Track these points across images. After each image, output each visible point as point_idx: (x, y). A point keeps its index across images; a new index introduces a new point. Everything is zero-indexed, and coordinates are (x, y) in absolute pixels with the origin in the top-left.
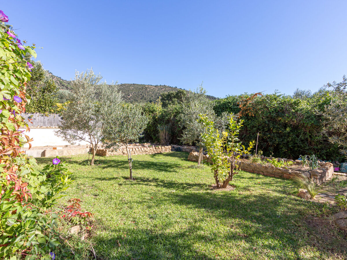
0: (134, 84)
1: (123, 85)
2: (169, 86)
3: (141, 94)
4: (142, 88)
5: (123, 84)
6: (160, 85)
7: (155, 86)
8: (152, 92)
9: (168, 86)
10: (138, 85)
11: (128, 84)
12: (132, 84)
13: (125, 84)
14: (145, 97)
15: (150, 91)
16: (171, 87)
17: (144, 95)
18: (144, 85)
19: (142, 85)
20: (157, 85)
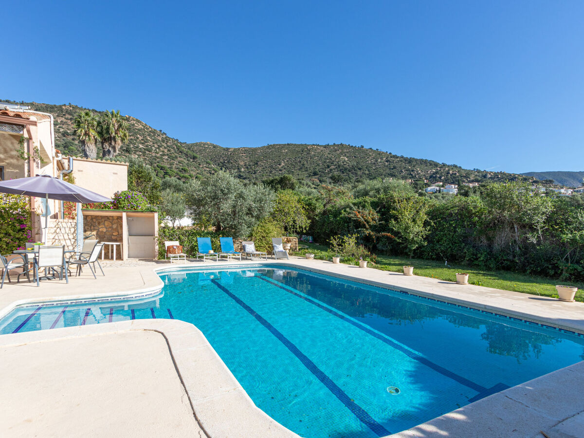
0: (288, 144)
1: (271, 147)
2: (349, 145)
3: (300, 162)
4: (302, 151)
5: (271, 145)
6: (334, 144)
7: (325, 147)
8: (318, 157)
9: (347, 145)
10: (295, 145)
11: (280, 145)
12: (285, 145)
13: (274, 145)
14: (306, 166)
15: (314, 155)
16: (352, 146)
17: (305, 163)
18: (306, 144)
19: (302, 145)
20: (328, 145)
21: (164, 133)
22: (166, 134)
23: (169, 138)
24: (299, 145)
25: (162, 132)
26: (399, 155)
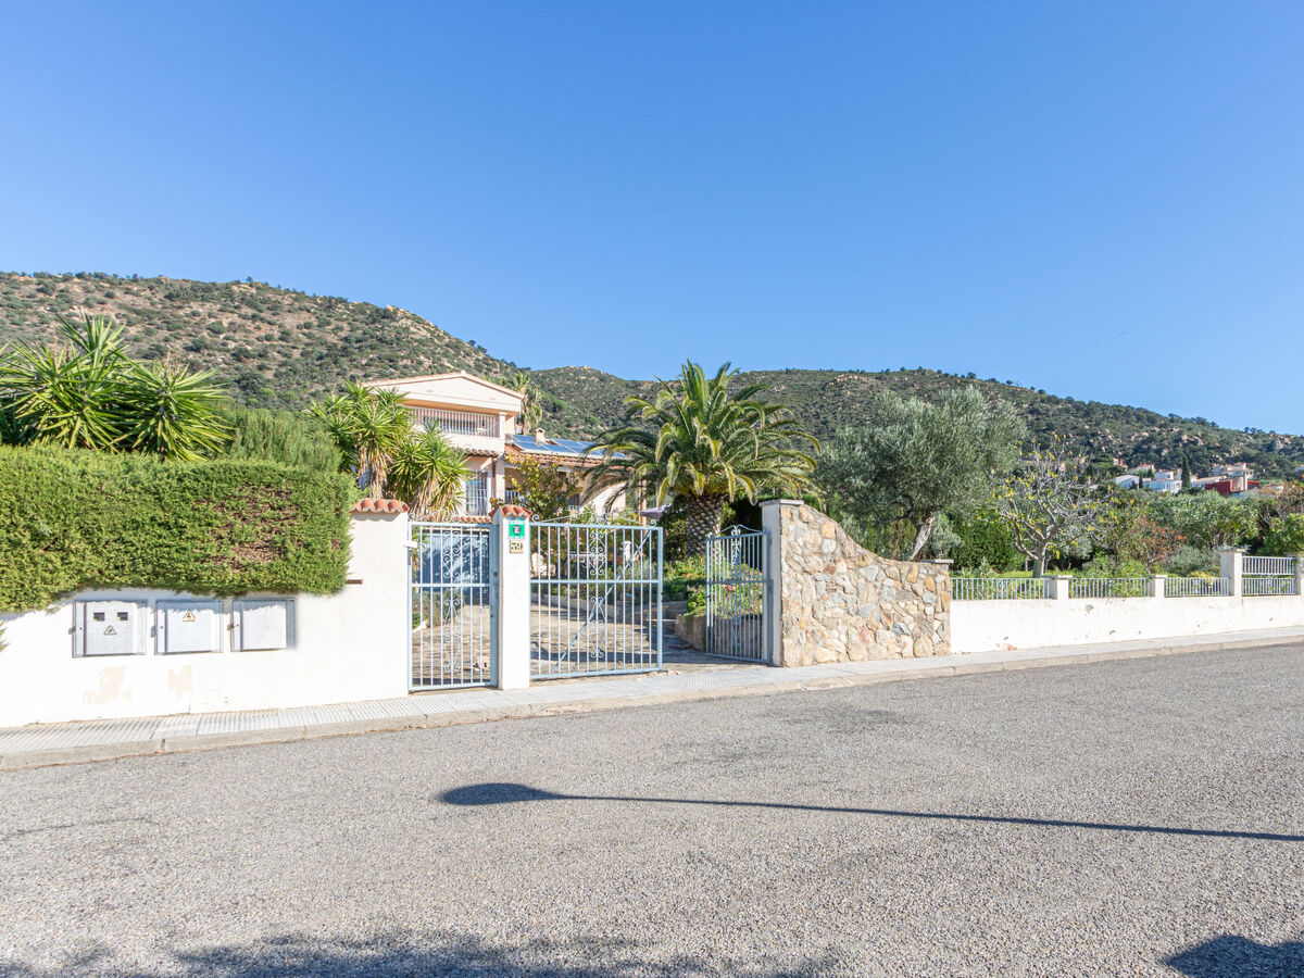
21: (479, 347)
22: (484, 351)
23: (492, 360)
24: (816, 373)
25: (476, 345)
26: (1062, 396)
